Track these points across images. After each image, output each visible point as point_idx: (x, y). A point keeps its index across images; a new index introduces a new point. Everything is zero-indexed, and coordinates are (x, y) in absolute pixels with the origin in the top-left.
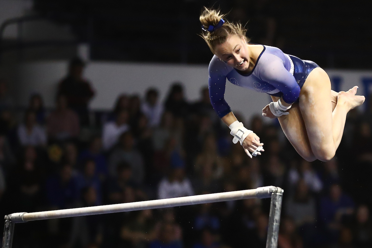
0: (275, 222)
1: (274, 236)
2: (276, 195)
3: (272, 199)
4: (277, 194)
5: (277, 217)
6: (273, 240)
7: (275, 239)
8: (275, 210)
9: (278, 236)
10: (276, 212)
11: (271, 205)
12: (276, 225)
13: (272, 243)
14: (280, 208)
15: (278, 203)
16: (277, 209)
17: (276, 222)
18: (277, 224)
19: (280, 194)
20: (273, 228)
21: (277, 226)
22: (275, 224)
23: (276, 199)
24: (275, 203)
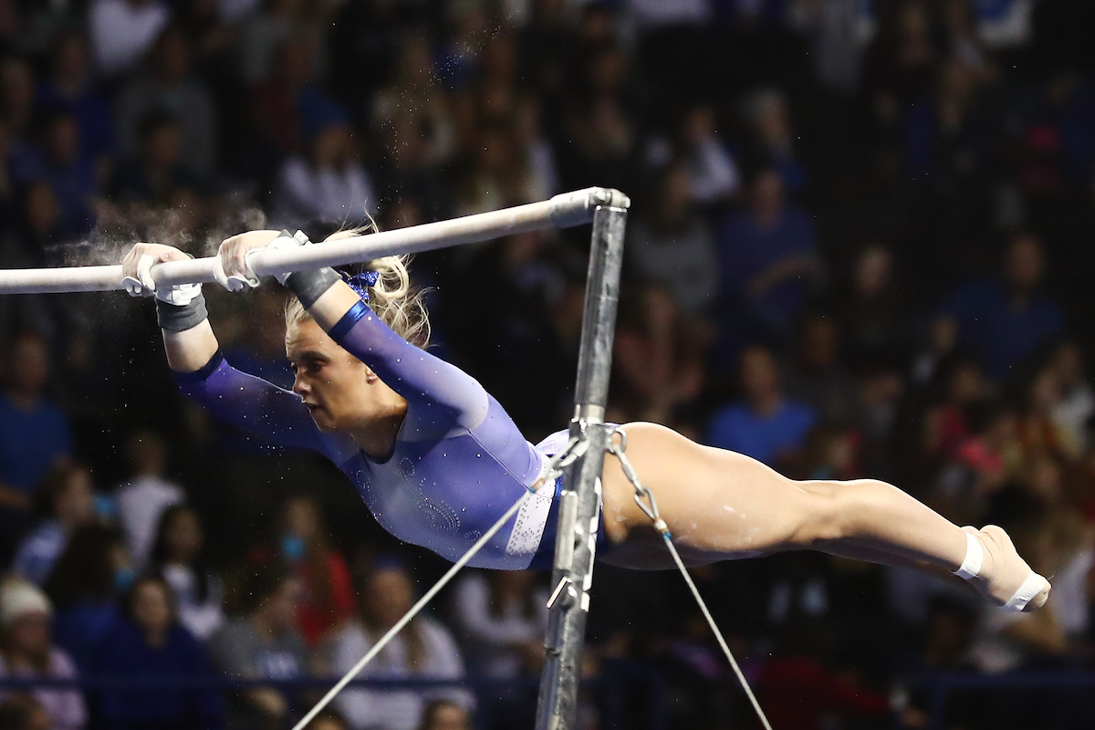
0: (604, 292)
1: (603, 335)
2: (609, 213)
3: (595, 225)
4: (612, 209)
5: (611, 278)
6: (598, 345)
7: (604, 342)
8: (604, 256)
9: (613, 336)
10: (608, 262)
11: (594, 244)
12: (607, 301)
13: (594, 355)
14: (619, 252)
15: (614, 238)
16: (611, 255)
17: (608, 293)
18: (610, 298)
19: (620, 210)
20: (598, 311)
21: (610, 304)
22: (603, 298)
23: (608, 225)
24: (604, 237)
